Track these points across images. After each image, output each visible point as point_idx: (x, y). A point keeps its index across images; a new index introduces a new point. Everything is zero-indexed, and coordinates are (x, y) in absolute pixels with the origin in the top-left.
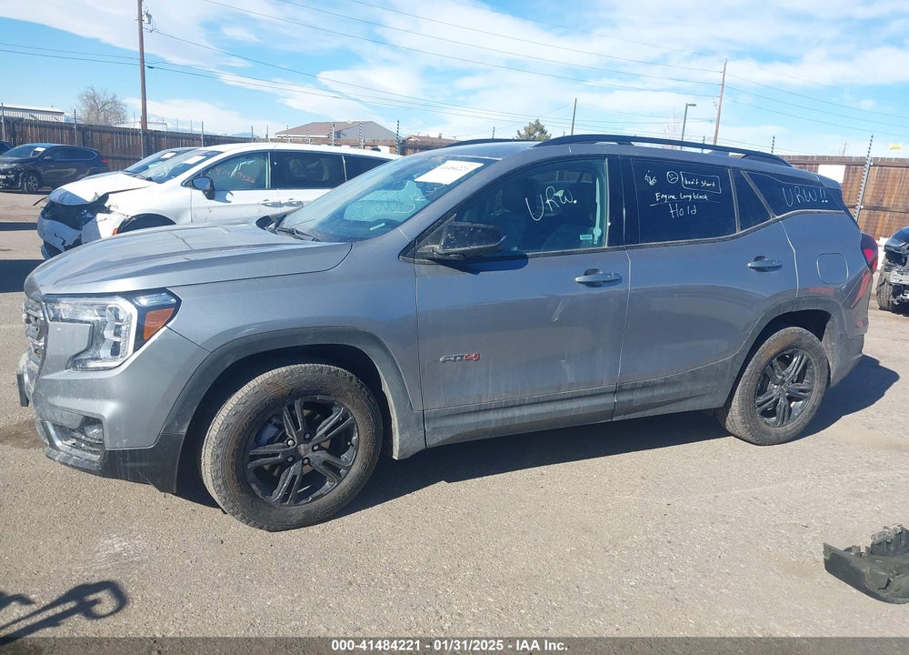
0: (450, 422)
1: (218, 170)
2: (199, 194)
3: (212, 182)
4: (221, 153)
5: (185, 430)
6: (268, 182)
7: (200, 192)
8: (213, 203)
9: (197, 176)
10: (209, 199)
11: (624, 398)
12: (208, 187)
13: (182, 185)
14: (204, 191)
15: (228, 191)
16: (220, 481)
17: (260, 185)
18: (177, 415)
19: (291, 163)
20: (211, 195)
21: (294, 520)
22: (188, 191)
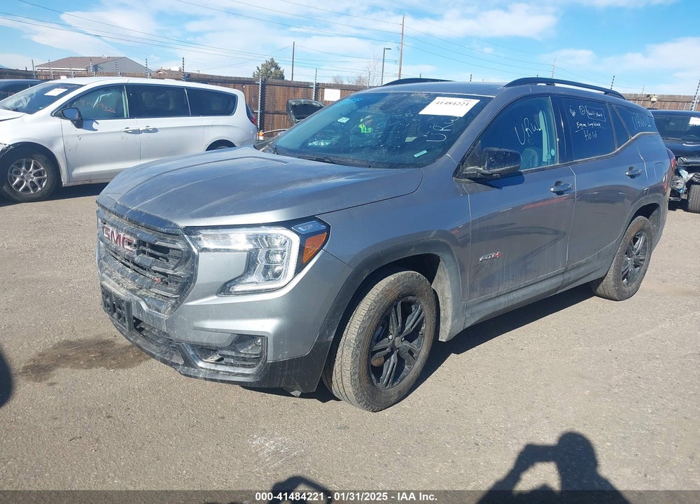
0: (480, 307)
1: (82, 101)
2: (67, 124)
3: (79, 112)
4: (82, 86)
5: (332, 337)
6: (126, 111)
7: (69, 122)
8: (81, 131)
9: (64, 107)
10: (78, 128)
11: (567, 276)
12: (77, 117)
13: (51, 115)
14: (72, 121)
15: (94, 120)
16: (356, 376)
17: (118, 115)
18: (328, 325)
19: (144, 95)
20: (79, 124)
21: (393, 400)
22: (58, 121)
